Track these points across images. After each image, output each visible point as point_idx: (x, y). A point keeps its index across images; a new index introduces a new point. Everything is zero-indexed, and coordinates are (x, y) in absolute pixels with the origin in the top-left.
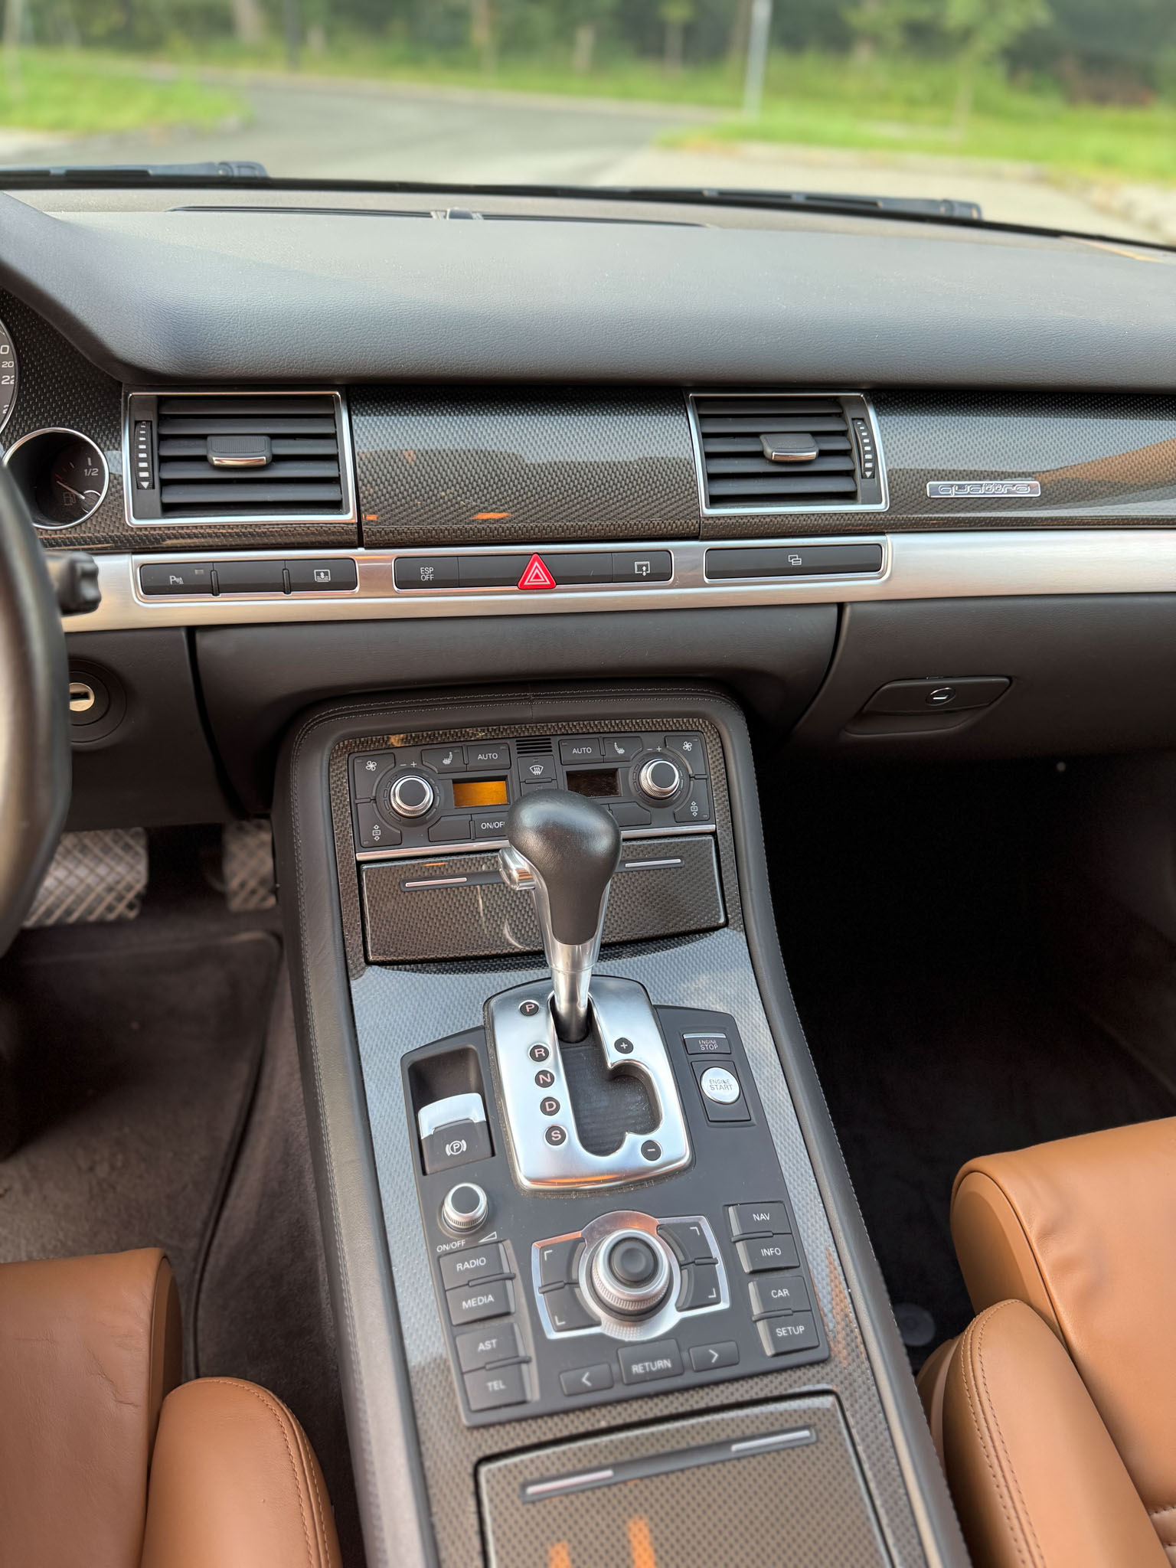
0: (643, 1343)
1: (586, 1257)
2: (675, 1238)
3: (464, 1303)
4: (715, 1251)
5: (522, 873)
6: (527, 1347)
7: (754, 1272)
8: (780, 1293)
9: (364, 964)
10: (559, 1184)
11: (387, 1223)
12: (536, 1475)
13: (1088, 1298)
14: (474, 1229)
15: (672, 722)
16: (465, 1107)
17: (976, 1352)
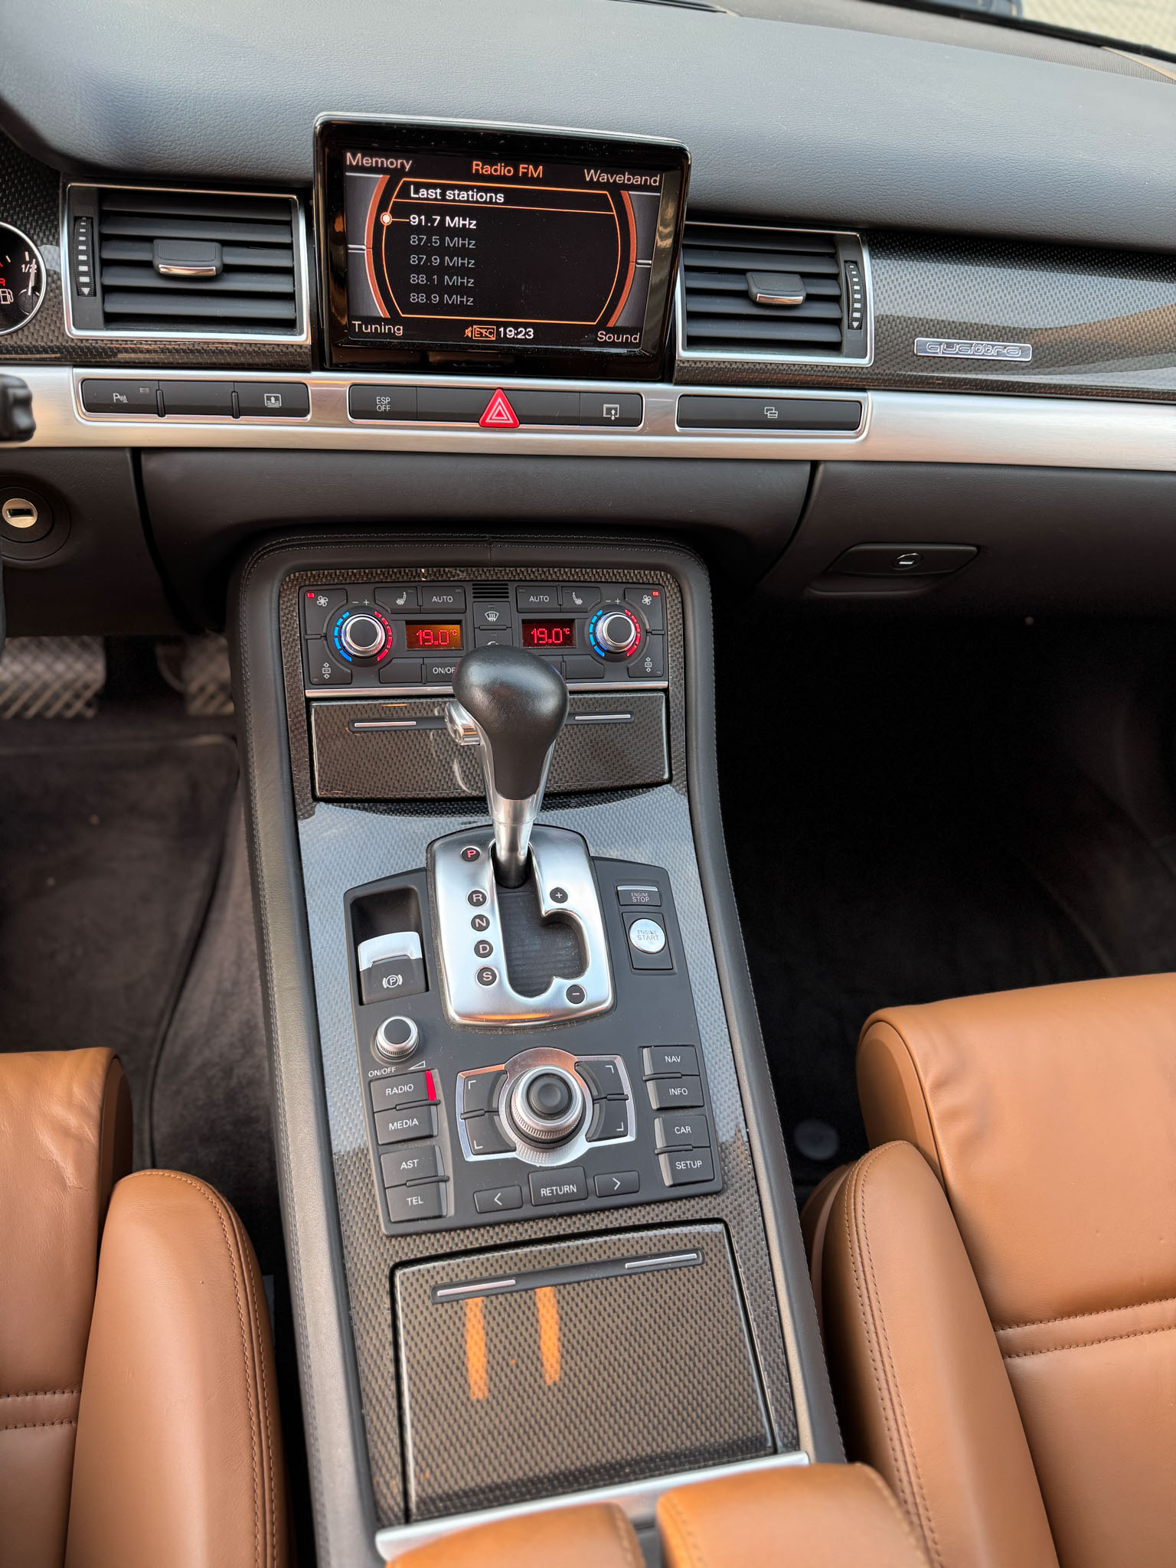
0: (553, 1168)
1: (507, 1087)
2: (593, 1075)
3: (391, 1125)
4: (627, 1090)
5: (467, 729)
6: (447, 1168)
7: (660, 1109)
8: (683, 1130)
9: (311, 800)
10: (487, 1021)
11: (323, 1047)
12: (446, 1280)
13: (969, 1144)
14: (404, 1058)
15: (634, 575)
16: (403, 944)
17: (860, 1187)
